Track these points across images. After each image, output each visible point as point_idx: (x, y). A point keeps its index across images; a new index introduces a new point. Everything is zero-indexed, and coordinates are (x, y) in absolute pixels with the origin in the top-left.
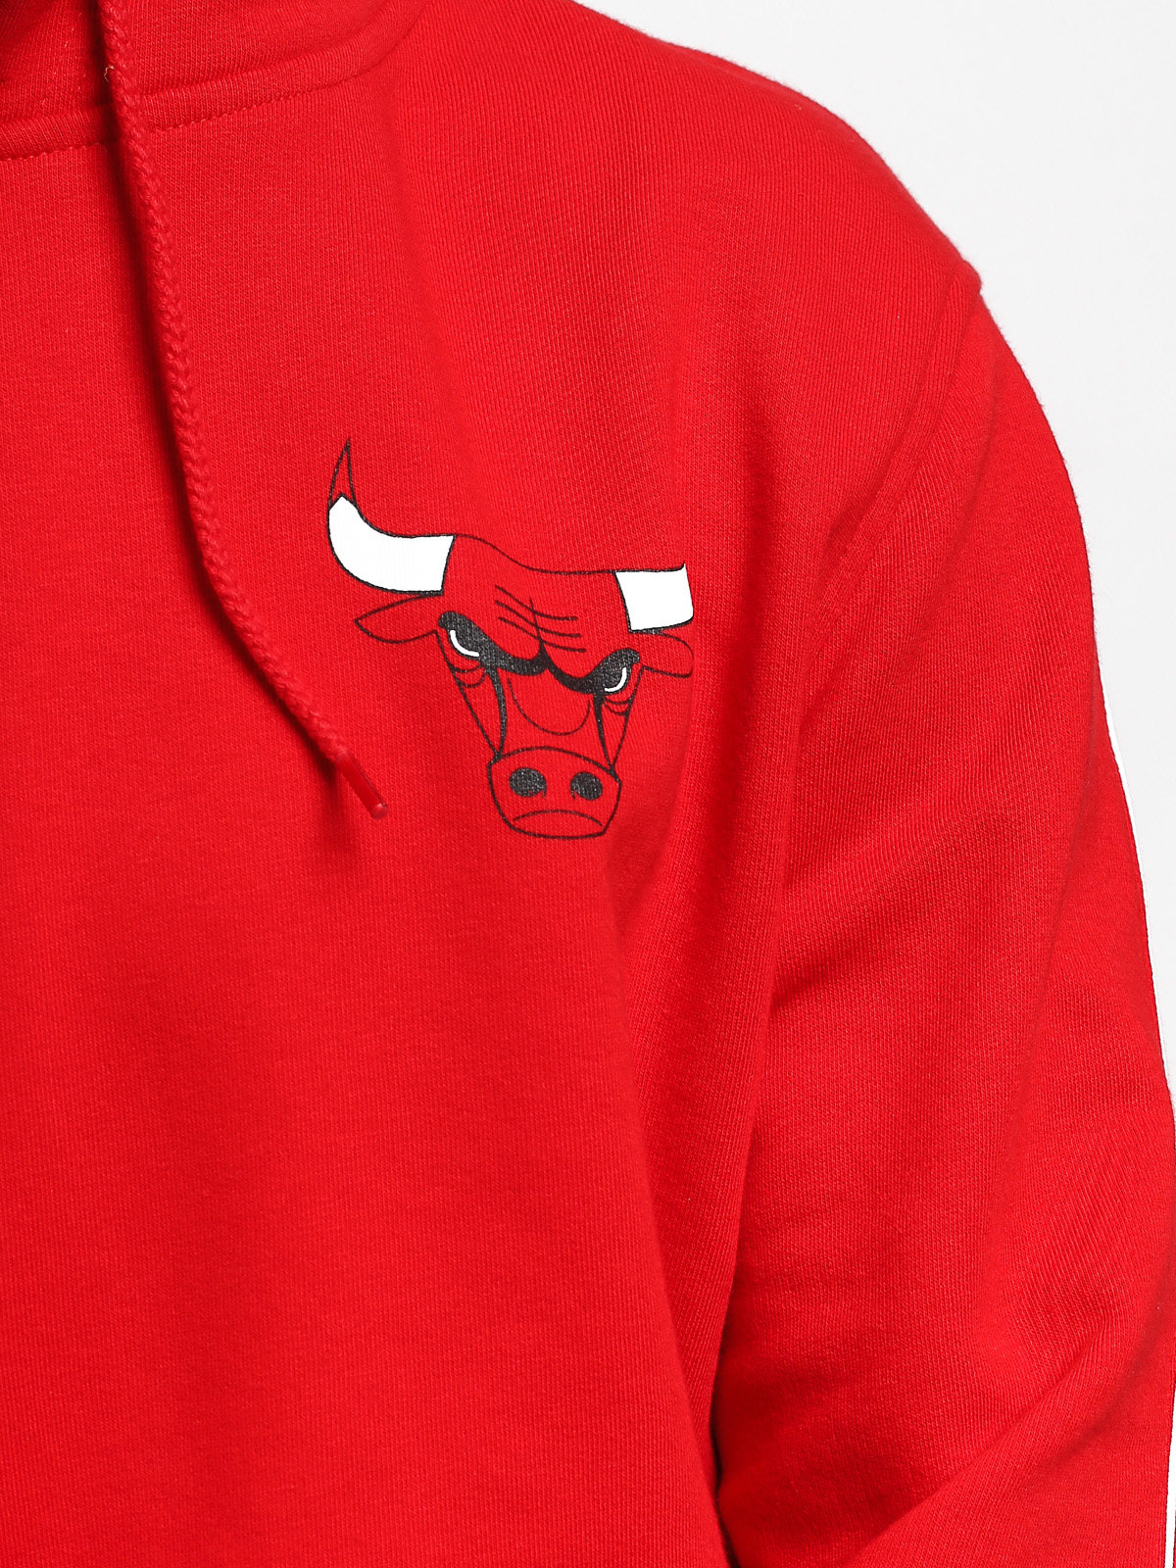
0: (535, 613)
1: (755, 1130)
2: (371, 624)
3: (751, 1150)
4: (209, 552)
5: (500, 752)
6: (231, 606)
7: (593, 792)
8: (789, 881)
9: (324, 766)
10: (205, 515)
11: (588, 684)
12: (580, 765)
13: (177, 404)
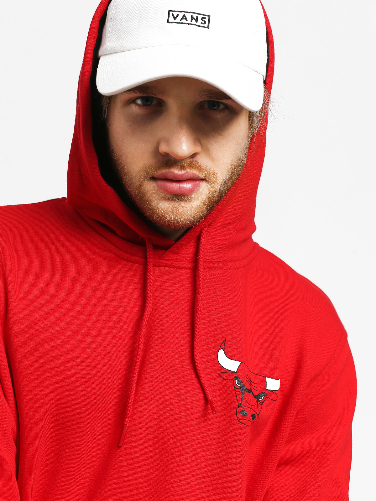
0: (251, 381)
1: (267, 490)
2: (221, 375)
3: (266, 493)
4: (195, 353)
5: (240, 406)
6: (197, 364)
7: (253, 419)
8: (286, 443)
9: (206, 399)
10: (196, 346)
11: (257, 397)
12: (254, 412)
13: (196, 323)
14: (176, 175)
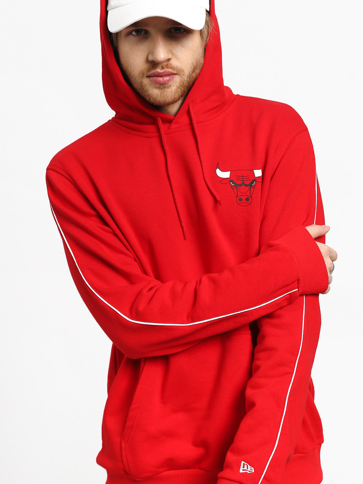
2: (221, 182)
5: (237, 196)
12: (247, 197)
14: (159, 73)
